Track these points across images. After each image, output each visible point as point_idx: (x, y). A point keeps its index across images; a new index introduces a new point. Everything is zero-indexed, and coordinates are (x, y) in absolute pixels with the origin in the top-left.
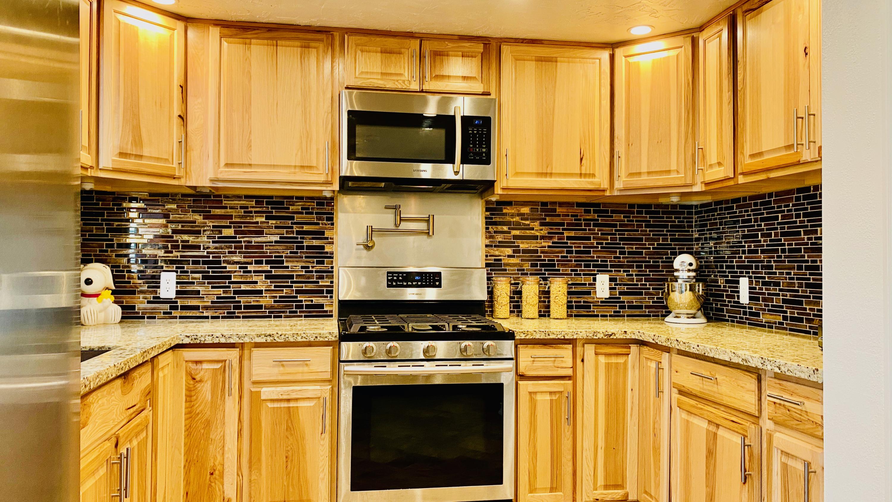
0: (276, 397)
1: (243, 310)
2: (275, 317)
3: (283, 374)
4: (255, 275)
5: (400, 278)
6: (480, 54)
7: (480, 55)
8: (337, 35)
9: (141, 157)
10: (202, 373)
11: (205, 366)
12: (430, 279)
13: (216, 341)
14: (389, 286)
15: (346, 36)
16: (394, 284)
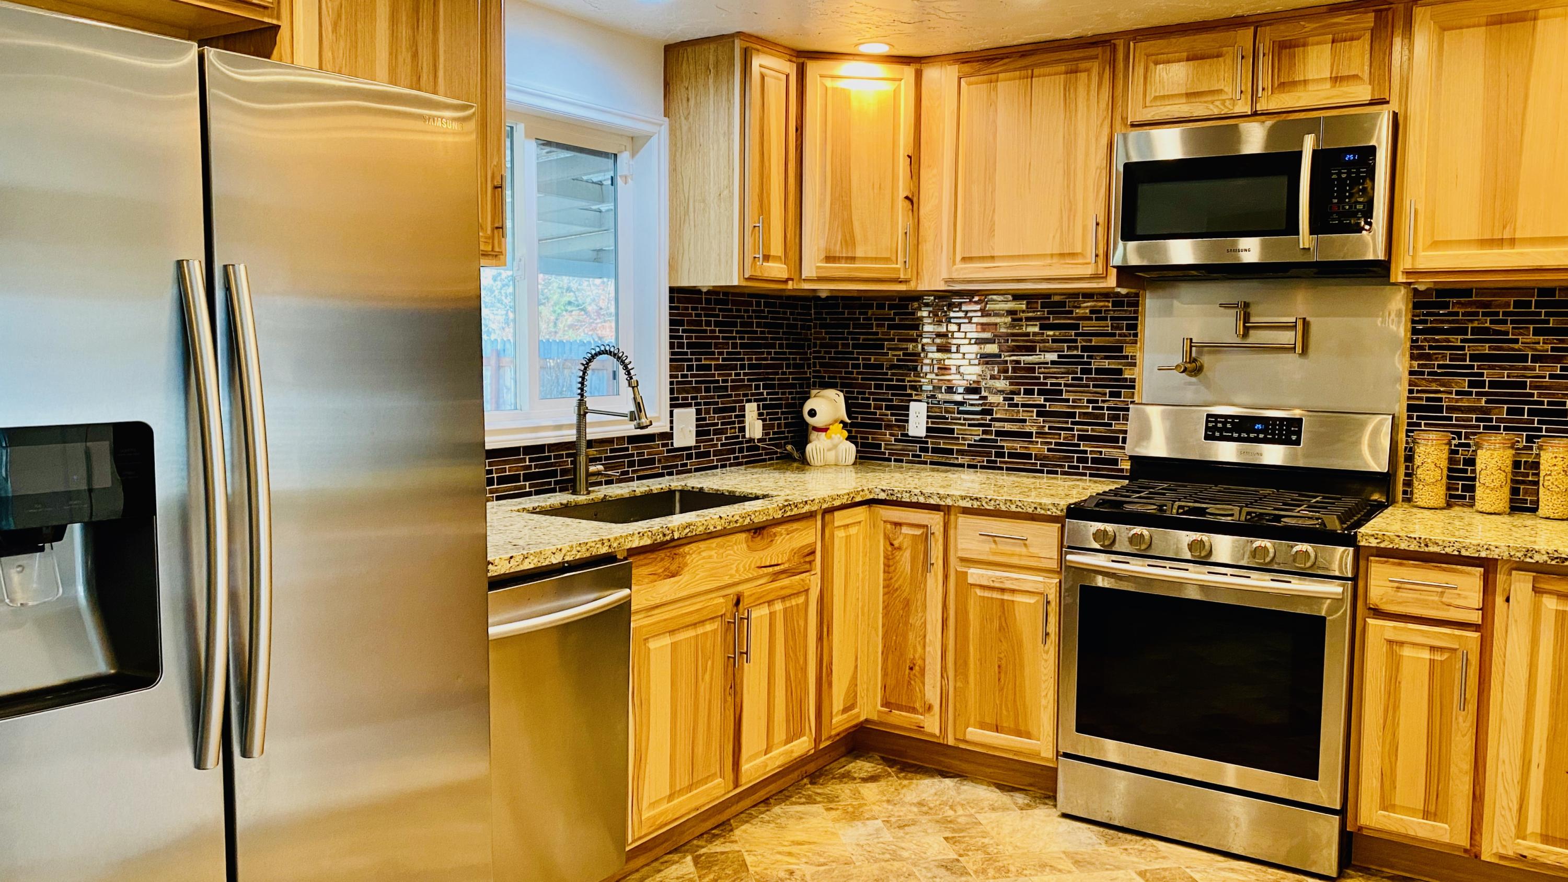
0: (985, 583)
1: (1006, 459)
2: (1049, 472)
3: (995, 554)
4: (1023, 411)
5: (1229, 426)
6: (1370, 31)
7: (1368, 35)
8: (1120, 43)
9: (853, 259)
10: (901, 538)
11: (905, 530)
12: (1281, 430)
13: (914, 500)
14: (1207, 437)
15: (1132, 44)
16: (1217, 434)
